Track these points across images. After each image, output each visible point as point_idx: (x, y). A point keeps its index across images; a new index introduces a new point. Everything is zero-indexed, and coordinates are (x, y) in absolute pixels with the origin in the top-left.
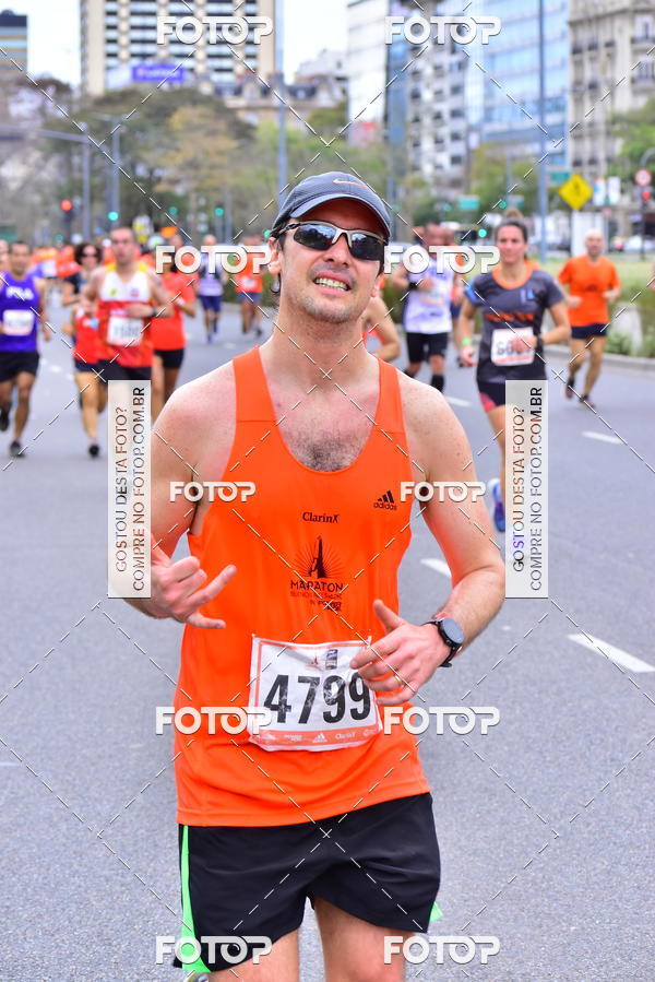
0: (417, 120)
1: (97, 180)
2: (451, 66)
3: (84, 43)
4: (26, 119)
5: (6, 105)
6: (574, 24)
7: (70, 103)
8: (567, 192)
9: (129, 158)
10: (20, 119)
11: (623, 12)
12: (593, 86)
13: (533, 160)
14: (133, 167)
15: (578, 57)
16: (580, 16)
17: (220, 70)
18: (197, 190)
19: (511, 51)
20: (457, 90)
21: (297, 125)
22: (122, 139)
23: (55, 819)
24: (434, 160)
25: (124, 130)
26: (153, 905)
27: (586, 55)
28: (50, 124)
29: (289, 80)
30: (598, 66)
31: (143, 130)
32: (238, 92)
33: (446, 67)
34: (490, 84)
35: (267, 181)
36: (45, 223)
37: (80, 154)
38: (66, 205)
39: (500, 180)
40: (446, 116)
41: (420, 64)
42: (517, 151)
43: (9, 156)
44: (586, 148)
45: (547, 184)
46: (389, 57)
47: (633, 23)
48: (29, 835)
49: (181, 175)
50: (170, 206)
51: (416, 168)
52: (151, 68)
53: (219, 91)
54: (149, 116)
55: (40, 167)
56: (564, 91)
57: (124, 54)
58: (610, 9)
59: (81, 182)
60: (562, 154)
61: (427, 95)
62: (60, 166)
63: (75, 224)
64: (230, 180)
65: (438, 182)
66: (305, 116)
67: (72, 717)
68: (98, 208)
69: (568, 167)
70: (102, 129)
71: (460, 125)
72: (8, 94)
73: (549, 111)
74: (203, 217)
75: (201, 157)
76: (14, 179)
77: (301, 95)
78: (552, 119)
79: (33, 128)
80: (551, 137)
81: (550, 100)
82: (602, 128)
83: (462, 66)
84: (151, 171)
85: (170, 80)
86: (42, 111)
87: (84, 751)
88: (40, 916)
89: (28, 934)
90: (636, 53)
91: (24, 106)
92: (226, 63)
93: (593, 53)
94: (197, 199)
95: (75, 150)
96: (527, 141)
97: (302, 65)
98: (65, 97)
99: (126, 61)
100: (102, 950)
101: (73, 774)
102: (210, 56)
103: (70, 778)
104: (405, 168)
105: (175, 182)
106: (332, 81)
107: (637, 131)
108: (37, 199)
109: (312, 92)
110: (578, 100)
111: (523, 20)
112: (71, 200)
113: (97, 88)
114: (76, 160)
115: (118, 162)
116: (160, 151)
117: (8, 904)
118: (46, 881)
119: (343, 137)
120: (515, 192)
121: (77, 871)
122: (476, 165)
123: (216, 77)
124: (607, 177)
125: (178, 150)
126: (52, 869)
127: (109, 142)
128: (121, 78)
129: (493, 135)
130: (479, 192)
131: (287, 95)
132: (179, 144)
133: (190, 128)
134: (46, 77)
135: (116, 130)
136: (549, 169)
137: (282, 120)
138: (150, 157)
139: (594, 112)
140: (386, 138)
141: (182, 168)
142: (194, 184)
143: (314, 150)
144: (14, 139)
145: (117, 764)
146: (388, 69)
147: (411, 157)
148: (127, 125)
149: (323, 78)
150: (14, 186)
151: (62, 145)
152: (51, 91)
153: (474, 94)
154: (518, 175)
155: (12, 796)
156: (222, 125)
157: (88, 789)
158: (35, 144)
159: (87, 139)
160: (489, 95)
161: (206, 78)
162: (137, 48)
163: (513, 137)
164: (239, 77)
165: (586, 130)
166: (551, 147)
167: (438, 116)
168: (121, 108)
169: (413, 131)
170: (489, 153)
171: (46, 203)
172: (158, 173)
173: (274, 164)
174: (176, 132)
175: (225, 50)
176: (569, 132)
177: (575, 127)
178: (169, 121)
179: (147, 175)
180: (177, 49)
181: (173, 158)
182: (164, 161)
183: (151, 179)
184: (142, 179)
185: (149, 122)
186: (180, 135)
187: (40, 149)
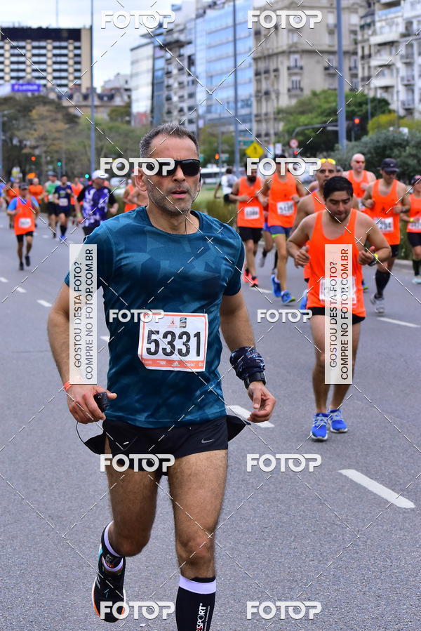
0: (169, 112)
2: (188, 82)
8: (250, 152)
9: (8, 134)
11: (283, 52)
12: (267, 93)
13: (233, 134)
14: (11, 140)
15: (258, 77)
16: (259, 55)
17: (60, 86)
18: (46, 152)
19: (222, 74)
20: (191, 95)
21: (102, 115)
22: (4, 124)
25: (4, 119)
27: (263, 76)
29: (99, 91)
30: (269, 82)
31: (16, 119)
32: (71, 97)
33: (186, 83)
35: (85, 146)
39: (216, 144)
40: (186, 110)
41: (171, 81)
42: (224, 129)
44: (263, 128)
45: (241, 147)
46: (154, 78)
47: (289, 59)
49: (38, 144)
52: (22, 85)
53: (60, 97)
54: (19, 111)
56: (251, 96)
57: (7, 77)
58: (276, 51)
60: (250, 130)
61: (175, 99)
64: (64, 147)
66: (108, 110)
69: (253, 138)
71: (193, 115)
73: (242, 107)
74: (51, 167)
75: (47, 134)
77: (105, 99)
78: (244, 111)
80: (244, 121)
81: (242, 101)
82: (272, 116)
83: (194, 82)
84: (21, 142)
85: (32, 91)
90: (290, 75)
92: (64, 82)
93: (267, 75)
96: (230, 124)
97: (106, 82)
99: (8, 81)
102: (55, 78)
105: (35, 147)
106: (122, 91)
107: (291, 118)
109: (111, 97)
110: (259, 101)
111: (228, 57)
116: (25, 131)
119: (129, 122)
120: (223, 152)
122: (202, 136)
123: (58, 90)
124: (274, 144)
125: (35, 130)
128: (6, 90)
129: (210, 120)
130: (204, 152)
131: (97, 99)
132: (36, 126)
133: (42, 117)
136: (242, 139)
137: (93, 113)
138: (21, 134)
139: (268, 107)
140: (152, 121)
141: (37, 140)
142: (45, 149)
143: (111, 129)
146: (153, 84)
148: (7, 117)
149: (117, 90)
153: (201, 96)
154: (226, 142)
156: (60, 116)
160: (209, 97)
161: (53, 90)
162: (14, 74)
163: (221, 121)
164: (71, 89)
165: (263, 117)
166: (243, 127)
167: (181, 110)
168: (4, 107)
169: (167, 118)
170: (210, 130)
172: (25, 143)
173: (88, 137)
174: (33, 120)
175: (63, 74)
176: (253, 119)
177: (257, 116)
178: (30, 114)
179: (18, 144)
180: (36, 74)
181: (32, 134)
182: (27, 136)
183: (20, 146)
184: (16, 146)
185: (20, 115)
186: (37, 122)
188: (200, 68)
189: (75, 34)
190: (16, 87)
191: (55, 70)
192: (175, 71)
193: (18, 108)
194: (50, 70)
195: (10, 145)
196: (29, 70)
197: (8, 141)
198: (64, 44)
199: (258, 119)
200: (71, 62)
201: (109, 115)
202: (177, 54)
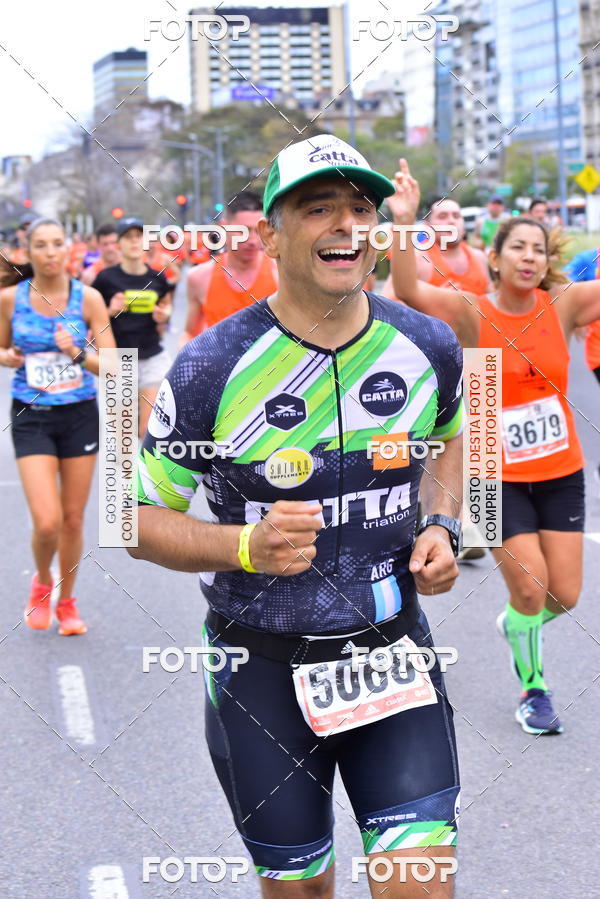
0: (460, 125)
1: (206, 179)
2: (487, 81)
3: (193, 71)
4: (148, 133)
5: (131, 122)
6: (584, 47)
7: (182, 119)
8: (582, 179)
9: (230, 160)
10: (143, 132)
13: (554, 155)
14: (234, 167)
15: (587, 72)
16: (588, 40)
17: (302, 89)
19: (535, 68)
20: (492, 100)
21: (365, 130)
22: (225, 146)
24: (474, 156)
25: (225, 139)
27: (594, 71)
28: (167, 135)
29: (358, 95)
31: (241, 138)
32: (317, 106)
33: (483, 82)
34: (518, 95)
37: (191, 159)
38: (181, 200)
39: (528, 170)
40: (484, 121)
41: (462, 80)
42: (541, 147)
43: (135, 162)
44: (597, 145)
45: (566, 173)
46: (437, 75)
51: (461, 163)
52: (246, 90)
53: (301, 106)
54: (245, 127)
55: (159, 170)
56: (577, 99)
57: (225, 79)
59: (193, 181)
60: (577, 149)
61: (468, 105)
62: (176, 169)
63: (189, 214)
65: (479, 174)
66: (373, 123)
68: (207, 202)
69: (582, 159)
70: (208, 139)
71: (495, 128)
72: (134, 113)
73: (566, 115)
76: (140, 180)
77: (368, 107)
78: (568, 122)
79: (153, 140)
80: (569, 136)
81: (567, 107)
83: (495, 81)
84: (248, 170)
85: (262, 98)
86: (160, 126)
88: (159, 769)
89: (151, 782)
91: (146, 122)
92: (306, 84)
93: (599, 68)
95: (187, 156)
96: (549, 139)
97: (368, 84)
98: (178, 114)
99: (226, 84)
102: (294, 79)
104: (451, 163)
106: (392, 95)
108: (156, 196)
109: (376, 105)
110: (589, 106)
111: (543, 44)
112: (185, 196)
113: (204, 106)
114: (189, 164)
115: (222, 164)
116: (254, 155)
117: (134, 759)
119: (402, 140)
120: (542, 180)
121: (189, 733)
122: (509, 159)
123: (300, 95)
125: (269, 154)
127: (214, 148)
128: (223, 98)
129: (522, 135)
130: (512, 181)
131: (356, 107)
132: (270, 149)
133: (279, 136)
134: (163, 99)
135: (221, 139)
136: (567, 161)
137: (353, 127)
138: (248, 159)
140: (436, 140)
144: (139, 148)
146: (437, 85)
147: (457, 155)
149: (384, 94)
150: (139, 185)
151: (177, 152)
152: (167, 110)
153: (505, 104)
154: (544, 166)
158: (155, 152)
159: (196, 147)
160: (518, 103)
161: (291, 95)
162: (234, 74)
163: (537, 137)
164: (318, 94)
165: (596, 129)
166: (569, 143)
167: (477, 122)
168: (223, 121)
169: (457, 134)
170: (519, 149)
171: (165, 198)
172: (254, 172)
174: (266, 139)
175: (306, 73)
176: (582, 132)
177: (587, 127)
178: (261, 130)
179: (245, 174)
180: (267, 74)
181: (265, 160)
182: (258, 162)
183: (248, 177)
184: (241, 177)
185: (246, 132)
186: (271, 142)
187: (160, 155)
188: (503, 61)
189: (321, 16)
191: (294, 68)
192: (467, 65)
193: (243, 122)
194: (286, 67)
195: (233, 175)
196: (256, 67)
197: (230, 169)
198: (305, 29)
199: (589, 131)
200: (316, 55)
201: (375, 130)
202: (469, 41)
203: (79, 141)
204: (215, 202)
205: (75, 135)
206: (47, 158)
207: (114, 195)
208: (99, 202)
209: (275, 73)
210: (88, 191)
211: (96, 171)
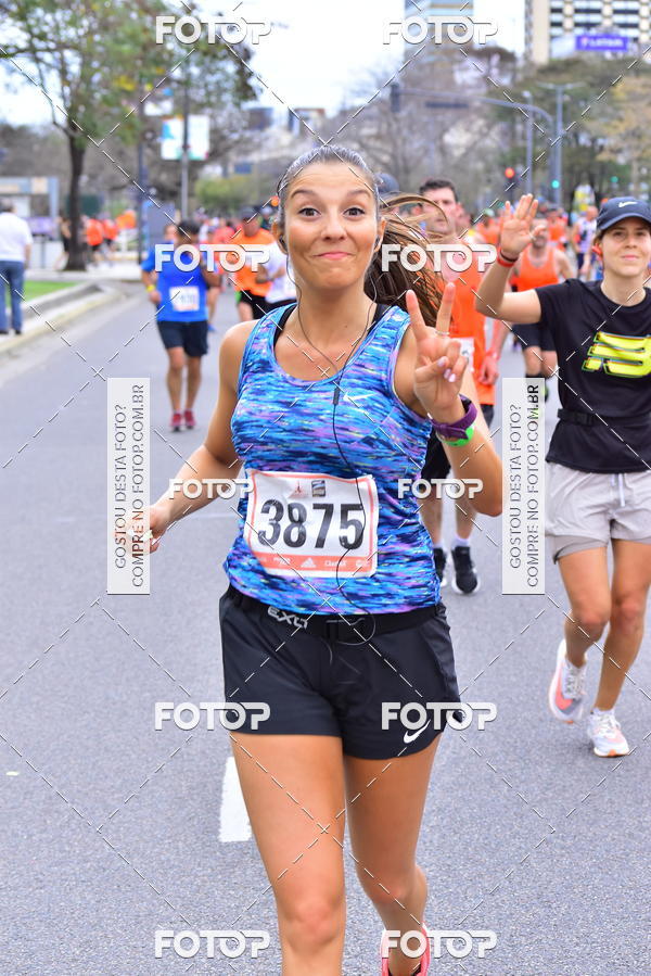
1: (540, 148)
3: (528, 13)
4: (470, 87)
5: (452, 72)
7: (514, 71)
9: (571, 126)
10: (465, 86)
14: (576, 136)
18: (639, 159)
22: (565, 107)
23: (496, 781)
25: (567, 98)
26: (593, 870)
28: (494, 92)
31: (586, 100)
36: (488, 190)
38: (510, 172)
43: (453, 123)
48: (471, 795)
49: (624, 145)
50: (611, 175)
52: (595, 38)
54: (592, 85)
55: (484, 135)
57: (568, 24)
59: (525, 149)
62: (504, 134)
67: (514, 679)
68: (541, 176)
70: (546, 98)
72: (453, 62)
74: (644, 187)
75: (643, 127)
76: (458, 147)
79: (477, 96)
84: (594, 140)
85: (613, 49)
86: (486, 79)
87: (526, 714)
88: (481, 876)
89: (469, 893)
91: (469, 74)
94: (639, 169)
95: (518, 118)
98: (510, 65)
99: (570, 30)
100: (541, 911)
101: (515, 736)
103: (512, 741)
105: (618, 151)
108: (480, 166)
112: (513, 168)
113: (541, 57)
114: (519, 128)
115: (561, 131)
116: (602, 121)
118: (486, 842)
121: (518, 833)
125: (621, 120)
126: (492, 830)
127: (552, 110)
128: (565, 47)
132: (622, 113)
134: (491, 46)
135: (560, 100)
138: (593, 126)
141: (624, 138)
142: (636, 154)
144: (460, 106)
145: (558, 728)
148: (569, 95)
150: (457, 153)
151: (507, 114)
152: (495, 59)
155: (455, 756)
157: (529, 751)
158: (479, 111)
159: (530, 107)
162: (581, 18)
168: (565, 77)
171: (488, 170)
172: (600, 141)
174: (619, 101)
178: (612, 90)
179: (589, 144)
180: (621, 19)
181: (615, 127)
182: (606, 130)
183: (592, 148)
184: (584, 148)
185: (592, 91)
186: (624, 105)
187: (485, 117)
190: (585, 42)
193: (590, 78)
194: (645, 11)
195: (574, 145)
196: (607, 10)
197: (571, 137)
203: (385, 94)
204: (552, 178)
205: (379, 86)
206: (344, 113)
207: (426, 161)
208: (407, 171)
209: (632, 19)
210: (393, 157)
211: (405, 132)
